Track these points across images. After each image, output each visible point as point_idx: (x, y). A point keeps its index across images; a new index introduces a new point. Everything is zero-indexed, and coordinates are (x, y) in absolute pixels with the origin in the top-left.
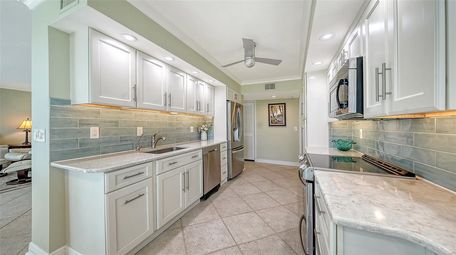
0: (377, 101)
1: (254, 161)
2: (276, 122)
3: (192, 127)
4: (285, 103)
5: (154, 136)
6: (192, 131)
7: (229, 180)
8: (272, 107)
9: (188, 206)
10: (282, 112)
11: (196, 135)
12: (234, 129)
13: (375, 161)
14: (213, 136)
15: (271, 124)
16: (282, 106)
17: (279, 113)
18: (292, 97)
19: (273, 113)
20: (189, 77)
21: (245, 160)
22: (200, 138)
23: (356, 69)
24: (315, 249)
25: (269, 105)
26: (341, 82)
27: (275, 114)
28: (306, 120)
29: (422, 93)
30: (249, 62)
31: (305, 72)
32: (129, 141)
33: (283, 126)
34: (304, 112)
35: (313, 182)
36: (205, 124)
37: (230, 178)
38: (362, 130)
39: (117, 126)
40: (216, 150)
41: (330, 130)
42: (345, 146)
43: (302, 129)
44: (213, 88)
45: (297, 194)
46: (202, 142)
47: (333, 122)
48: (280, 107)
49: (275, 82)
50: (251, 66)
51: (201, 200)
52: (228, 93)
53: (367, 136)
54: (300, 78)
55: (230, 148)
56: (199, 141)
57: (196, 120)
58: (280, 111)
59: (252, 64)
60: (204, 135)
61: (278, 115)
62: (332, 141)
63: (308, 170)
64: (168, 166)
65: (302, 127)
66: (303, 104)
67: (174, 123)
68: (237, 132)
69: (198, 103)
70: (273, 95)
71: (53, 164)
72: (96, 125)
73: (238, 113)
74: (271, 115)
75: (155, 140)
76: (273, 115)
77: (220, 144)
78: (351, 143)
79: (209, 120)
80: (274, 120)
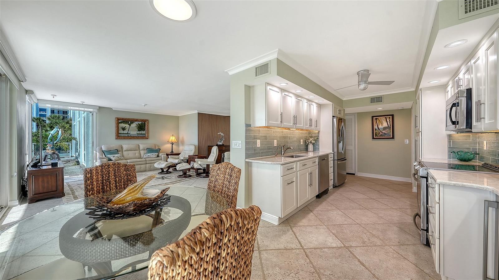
0: (476, 122)
1: (354, 174)
2: (381, 135)
3: (302, 140)
4: (393, 115)
5: (283, 146)
6: (302, 144)
7: (334, 187)
8: (376, 119)
9: (312, 198)
10: (389, 124)
11: (303, 147)
12: (339, 142)
13: (492, 167)
14: (319, 148)
15: (375, 136)
16: (389, 118)
17: (385, 125)
18: (403, 108)
19: (377, 125)
20: (305, 101)
21: (347, 173)
22: (307, 149)
23: (465, 97)
24: (428, 226)
25: (373, 117)
26: (454, 105)
27: (380, 127)
28: (421, 132)
29: (494, 121)
30: (362, 86)
31: (420, 87)
32: (271, 150)
33: (391, 138)
34: (418, 124)
35: (427, 178)
36: (311, 137)
37: (336, 185)
38: (486, 141)
39: (266, 139)
40: (326, 159)
41: (449, 142)
42: (466, 156)
43: (416, 141)
44: (320, 106)
45: (409, 203)
46: (309, 153)
47: (453, 134)
48: (386, 119)
49: (382, 95)
50: (365, 89)
51: (316, 197)
52: (334, 110)
53: (490, 147)
54: (414, 89)
55: (336, 158)
56: (306, 152)
57: (304, 134)
58: (386, 123)
59: (365, 87)
60: (311, 147)
61: (384, 128)
62: (452, 153)
63: (423, 170)
64: (287, 170)
65: (416, 140)
66: (417, 117)
67: (292, 137)
68: (341, 145)
69: (311, 120)
70: (379, 108)
71: (247, 160)
72: (259, 139)
73: (342, 127)
74: (375, 127)
75: (283, 149)
76: (378, 127)
77: (328, 155)
78: (473, 154)
79: (315, 133)
80: (379, 133)
